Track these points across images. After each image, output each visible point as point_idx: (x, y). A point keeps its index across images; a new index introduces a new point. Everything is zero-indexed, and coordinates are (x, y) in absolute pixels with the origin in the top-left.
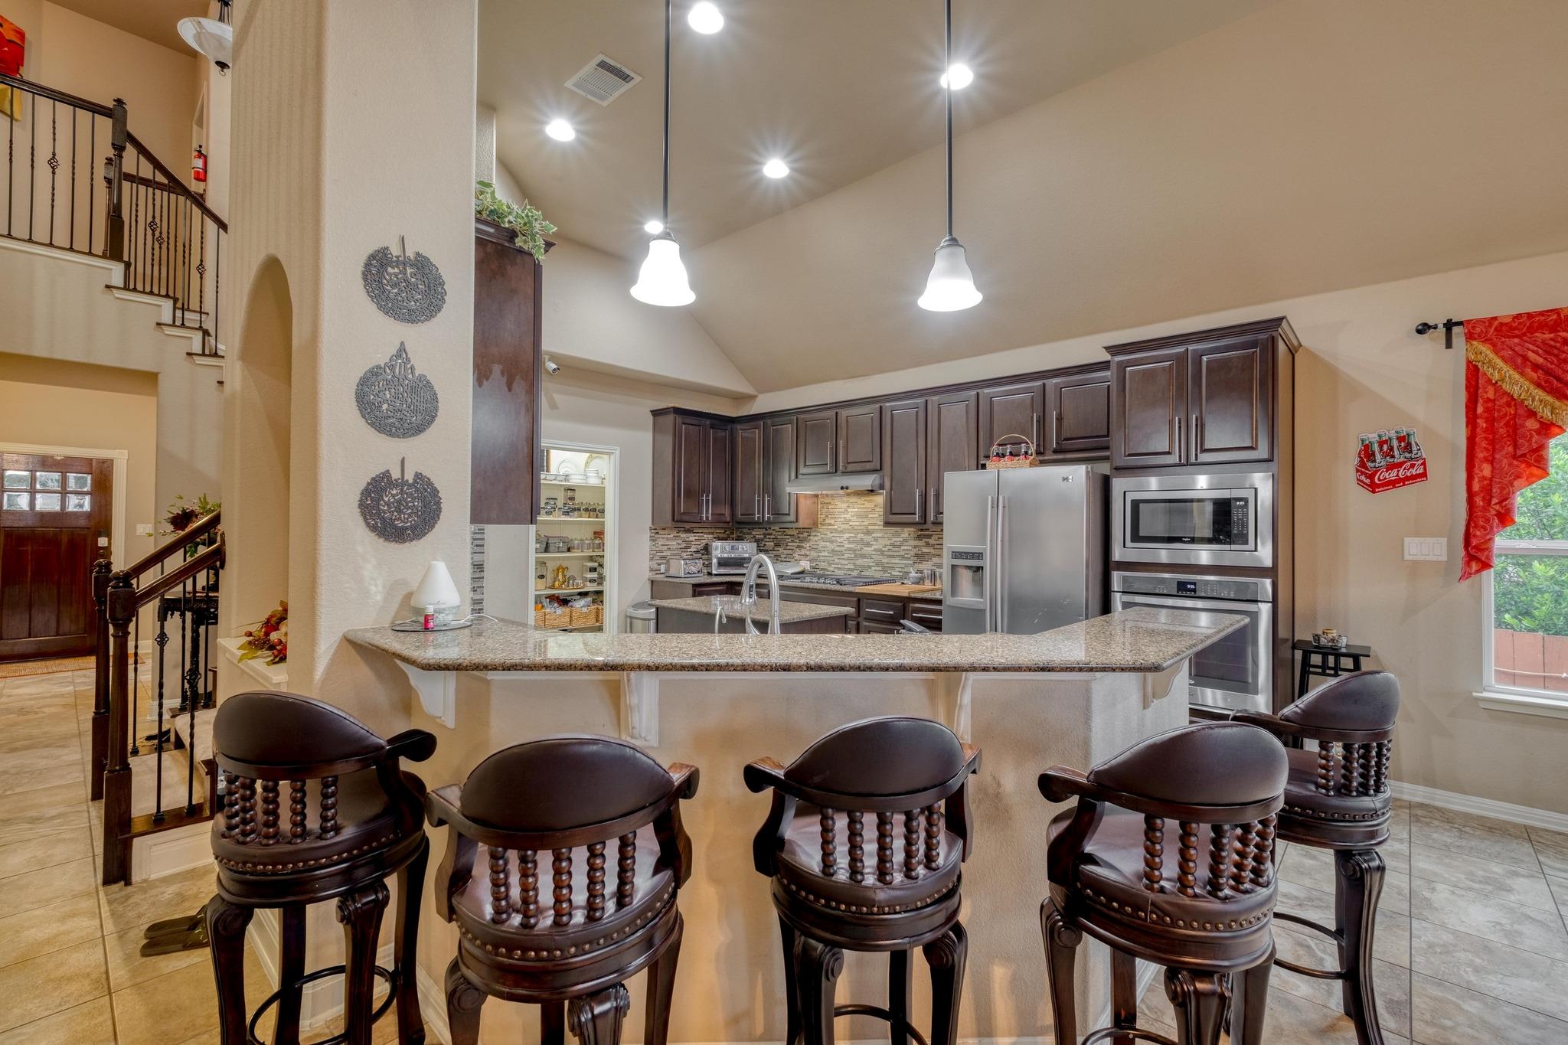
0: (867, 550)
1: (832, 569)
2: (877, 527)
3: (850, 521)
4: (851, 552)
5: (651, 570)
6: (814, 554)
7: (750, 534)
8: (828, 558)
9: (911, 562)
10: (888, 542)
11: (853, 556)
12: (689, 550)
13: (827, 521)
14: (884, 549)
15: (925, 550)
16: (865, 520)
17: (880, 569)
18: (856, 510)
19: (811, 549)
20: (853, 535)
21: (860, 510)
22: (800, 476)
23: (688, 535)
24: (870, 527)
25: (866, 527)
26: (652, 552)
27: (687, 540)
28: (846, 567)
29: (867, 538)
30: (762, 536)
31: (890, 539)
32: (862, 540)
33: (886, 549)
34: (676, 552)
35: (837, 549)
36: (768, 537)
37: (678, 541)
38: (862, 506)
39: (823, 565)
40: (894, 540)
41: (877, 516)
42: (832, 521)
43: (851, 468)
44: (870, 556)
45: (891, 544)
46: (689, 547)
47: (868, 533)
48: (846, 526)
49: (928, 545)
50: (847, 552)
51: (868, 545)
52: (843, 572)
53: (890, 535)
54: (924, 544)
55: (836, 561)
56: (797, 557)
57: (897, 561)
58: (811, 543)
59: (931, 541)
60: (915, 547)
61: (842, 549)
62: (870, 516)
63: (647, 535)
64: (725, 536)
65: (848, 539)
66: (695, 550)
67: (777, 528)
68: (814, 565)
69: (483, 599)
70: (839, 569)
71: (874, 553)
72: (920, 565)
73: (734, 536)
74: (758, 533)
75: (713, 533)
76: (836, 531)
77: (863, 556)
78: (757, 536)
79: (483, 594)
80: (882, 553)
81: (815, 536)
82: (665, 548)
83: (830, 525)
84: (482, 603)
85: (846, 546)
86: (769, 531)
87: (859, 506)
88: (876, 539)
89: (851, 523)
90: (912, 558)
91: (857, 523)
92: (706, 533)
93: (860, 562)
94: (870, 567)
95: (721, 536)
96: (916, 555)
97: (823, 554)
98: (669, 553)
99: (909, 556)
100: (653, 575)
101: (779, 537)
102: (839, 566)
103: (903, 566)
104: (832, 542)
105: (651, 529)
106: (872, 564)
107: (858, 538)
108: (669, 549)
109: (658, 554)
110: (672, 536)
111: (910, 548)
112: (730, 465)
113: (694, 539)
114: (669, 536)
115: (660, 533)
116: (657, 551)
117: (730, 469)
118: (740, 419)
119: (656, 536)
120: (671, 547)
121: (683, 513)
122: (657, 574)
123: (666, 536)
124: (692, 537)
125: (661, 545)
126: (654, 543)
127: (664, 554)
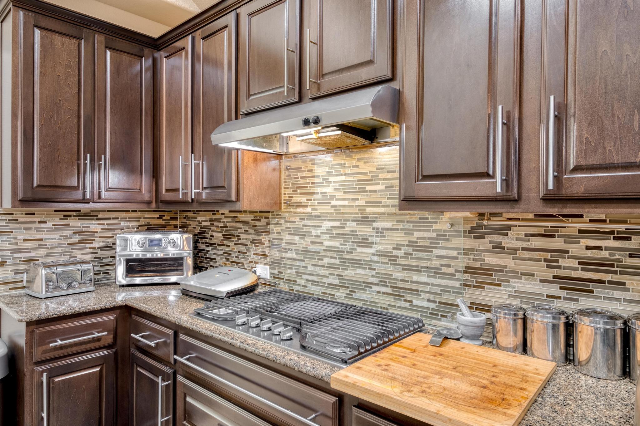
0: (364, 253)
1: (302, 282)
2: (382, 210)
3: (332, 197)
4: (335, 255)
6: (275, 254)
7: (194, 219)
8: (298, 263)
9: (457, 284)
10: (405, 240)
11: (337, 261)
12: (88, 246)
13: (297, 199)
14: (395, 253)
15: (491, 260)
16: (359, 196)
17: (389, 290)
18: (343, 178)
19: (272, 245)
20: (337, 224)
21: (352, 178)
22: (239, 116)
23: (86, 222)
24: (369, 210)
25: (362, 208)
27: (84, 230)
28: (325, 280)
29: (364, 230)
30: (209, 224)
31: (408, 232)
32: (353, 233)
33: (400, 253)
35: (312, 247)
36: (216, 224)
37: (64, 233)
38: (355, 171)
39: (289, 273)
40: (416, 234)
41: (382, 187)
42: (303, 200)
43: (329, 84)
44: (369, 265)
45: (412, 244)
46: (91, 241)
47: (365, 220)
48: (326, 208)
49: (498, 248)
50: (328, 254)
51: (365, 243)
52: (322, 290)
53: (411, 226)
54: (490, 247)
55: (310, 268)
56: (253, 258)
57: (424, 279)
58: (271, 236)
59: (508, 241)
60: (466, 251)
61: (318, 248)
62: (368, 188)
65: (329, 232)
66: (102, 245)
67: (226, 211)
68: (276, 272)
70: (315, 283)
71: (376, 258)
72: (478, 291)
73: (178, 222)
74: (204, 219)
75: (138, 219)
76: (310, 216)
77: (357, 263)
78: (203, 223)
80: (393, 259)
81: (277, 224)
82: (35, 244)
83: (299, 205)
85: (327, 243)
86: (217, 216)
87: (348, 171)
88: (380, 232)
89: (334, 203)
90: (459, 276)
91: (346, 203)
92: (124, 219)
93: (350, 273)
94: (369, 285)
95: (153, 222)
96: (469, 270)
97: (288, 255)
98: (43, 252)
99: (451, 270)
101: (229, 225)
102: (315, 278)
103: (438, 290)
104: (302, 235)
106: (371, 280)
107: (347, 230)
108: (44, 246)
109: (15, 255)
111: (454, 253)
112: (150, 112)
113: (99, 228)
114: (43, 225)
115: (20, 220)
116: (13, 251)
117: (150, 118)
118: (161, 41)
119: (12, 226)
120: (48, 243)
121: (38, 186)
122: (11, 289)
123: (37, 225)
124: (94, 225)
125: (25, 240)
126: (5, 238)
127: (33, 254)
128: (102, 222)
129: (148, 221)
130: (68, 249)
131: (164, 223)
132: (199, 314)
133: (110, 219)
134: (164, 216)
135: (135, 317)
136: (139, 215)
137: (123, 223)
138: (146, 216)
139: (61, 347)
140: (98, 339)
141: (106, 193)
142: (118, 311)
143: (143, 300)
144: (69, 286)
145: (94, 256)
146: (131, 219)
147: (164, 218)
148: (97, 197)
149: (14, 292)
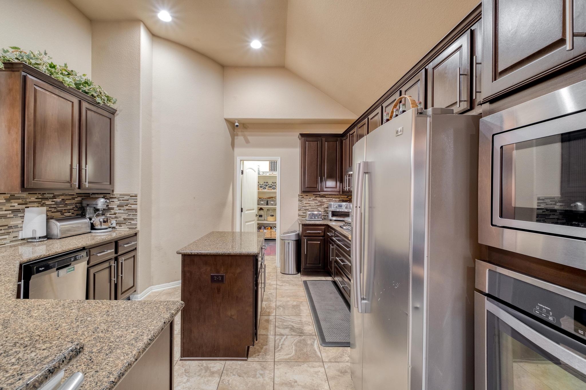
5: (299, 215)
12: (323, 206)
23: (322, 198)
26: (299, 207)
27: (321, 201)
34: (314, 207)
37: (316, 202)
63: (297, 198)
64: (347, 199)
69: (137, 224)
75: (339, 198)
79: (137, 221)
82: (308, 205)
84: (136, 225)
92: (334, 198)
95: (344, 199)
98: (310, 207)
100: (300, 218)
105: (299, 195)
108: (310, 206)
110: (312, 199)
112: (340, 160)
113: (326, 200)
114: (310, 199)
115: (304, 197)
116: (303, 207)
117: (340, 163)
118: (344, 134)
119: (302, 199)
120: (311, 205)
121: (307, 187)
122: (302, 218)
123: (308, 199)
124: (324, 200)
125: (305, 203)
126: (301, 202)
127: (307, 208)
128: (327, 198)
129: (342, 198)
130: (317, 207)
131: (349, 199)
132: (341, 227)
133: (329, 197)
134: (349, 197)
135: (329, 228)
136: (339, 196)
137: (334, 199)
138: (342, 197)
139: (310, 233)
140: (319, 233)
141: (325, 189)
142: (325, 226)
143: (335, 225)
144: (315, 218)
145: (324, 210)
146: (336, 198)
147: (349, 198)
148: (322, 190)
149: (303, 219)
